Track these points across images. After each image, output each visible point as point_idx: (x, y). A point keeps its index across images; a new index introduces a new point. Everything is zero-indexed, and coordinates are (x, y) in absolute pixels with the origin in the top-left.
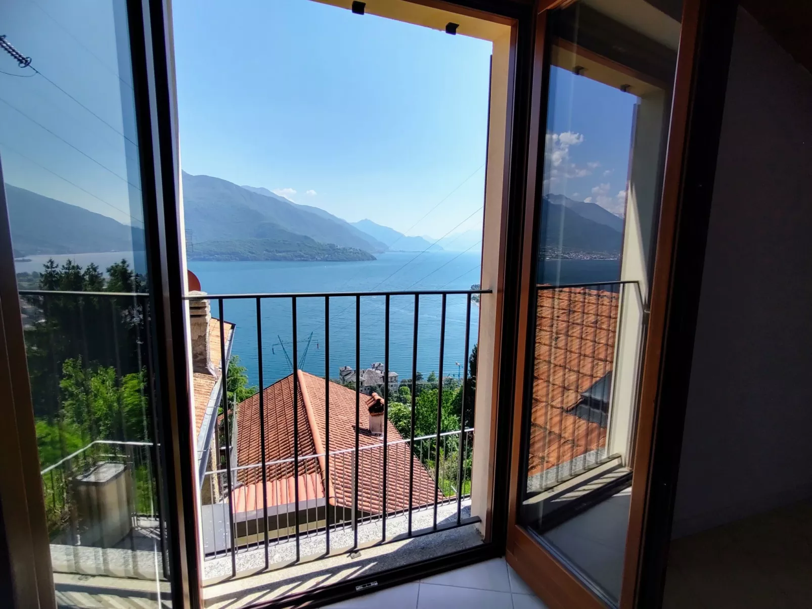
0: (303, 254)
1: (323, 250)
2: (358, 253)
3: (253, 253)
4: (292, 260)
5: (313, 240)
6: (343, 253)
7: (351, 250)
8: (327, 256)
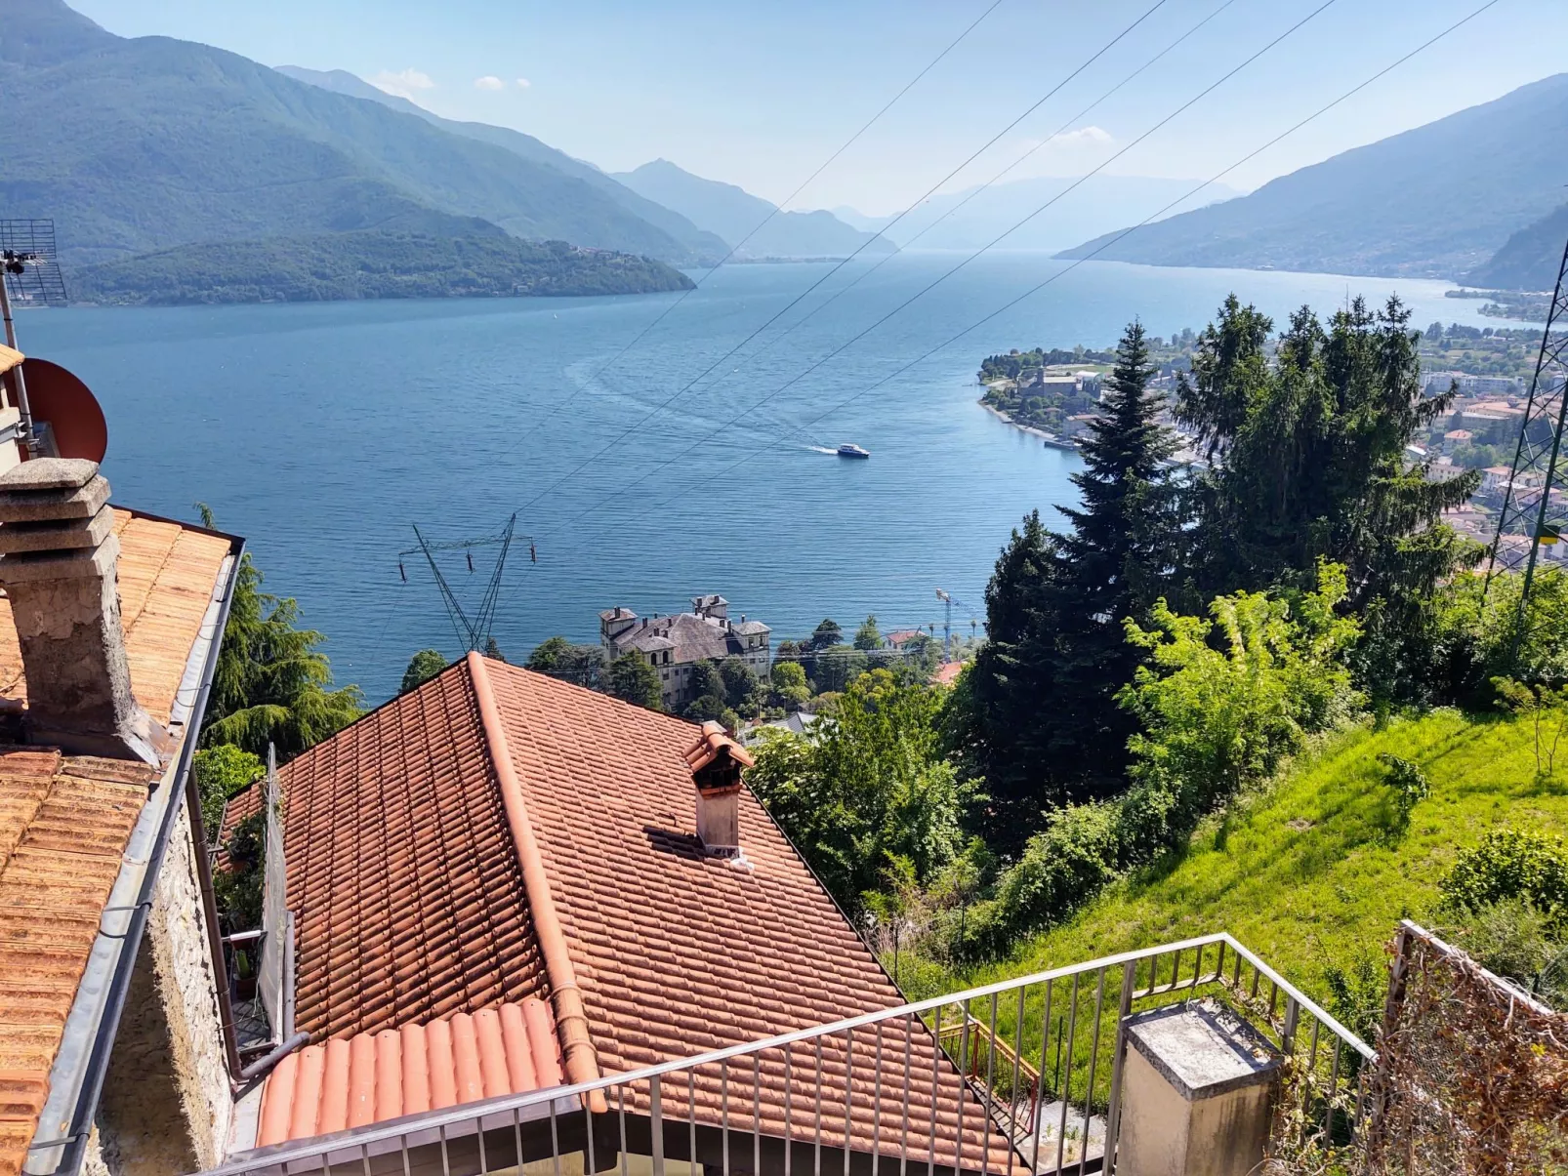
0: (475, 276)
1: (534, 262)
2: (640, 268)
3: (323, 276)
4: (442, 295)
5: (500, 232)
6: (593, 268)
7: (619, 260)
8: (546, 278)
